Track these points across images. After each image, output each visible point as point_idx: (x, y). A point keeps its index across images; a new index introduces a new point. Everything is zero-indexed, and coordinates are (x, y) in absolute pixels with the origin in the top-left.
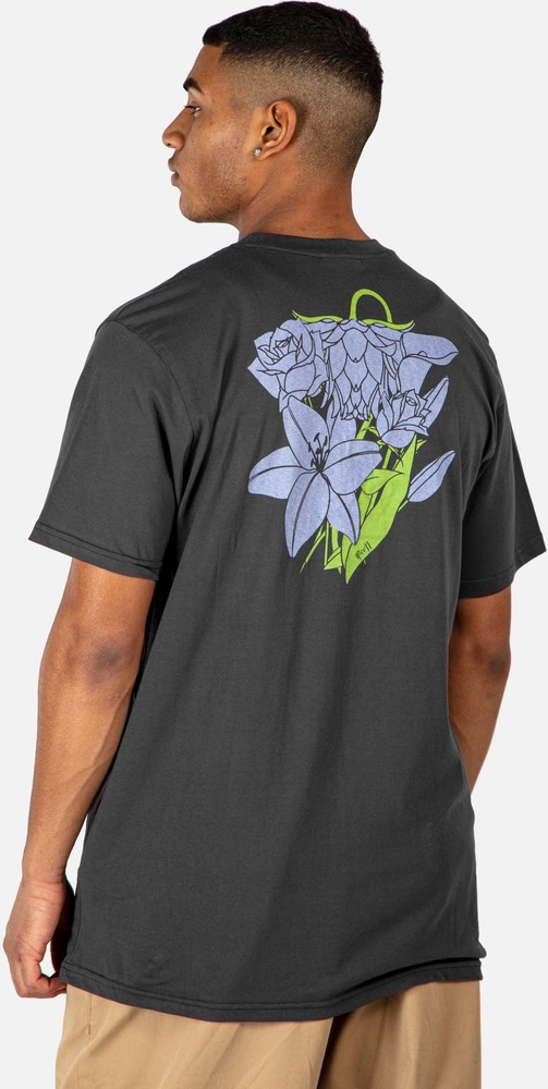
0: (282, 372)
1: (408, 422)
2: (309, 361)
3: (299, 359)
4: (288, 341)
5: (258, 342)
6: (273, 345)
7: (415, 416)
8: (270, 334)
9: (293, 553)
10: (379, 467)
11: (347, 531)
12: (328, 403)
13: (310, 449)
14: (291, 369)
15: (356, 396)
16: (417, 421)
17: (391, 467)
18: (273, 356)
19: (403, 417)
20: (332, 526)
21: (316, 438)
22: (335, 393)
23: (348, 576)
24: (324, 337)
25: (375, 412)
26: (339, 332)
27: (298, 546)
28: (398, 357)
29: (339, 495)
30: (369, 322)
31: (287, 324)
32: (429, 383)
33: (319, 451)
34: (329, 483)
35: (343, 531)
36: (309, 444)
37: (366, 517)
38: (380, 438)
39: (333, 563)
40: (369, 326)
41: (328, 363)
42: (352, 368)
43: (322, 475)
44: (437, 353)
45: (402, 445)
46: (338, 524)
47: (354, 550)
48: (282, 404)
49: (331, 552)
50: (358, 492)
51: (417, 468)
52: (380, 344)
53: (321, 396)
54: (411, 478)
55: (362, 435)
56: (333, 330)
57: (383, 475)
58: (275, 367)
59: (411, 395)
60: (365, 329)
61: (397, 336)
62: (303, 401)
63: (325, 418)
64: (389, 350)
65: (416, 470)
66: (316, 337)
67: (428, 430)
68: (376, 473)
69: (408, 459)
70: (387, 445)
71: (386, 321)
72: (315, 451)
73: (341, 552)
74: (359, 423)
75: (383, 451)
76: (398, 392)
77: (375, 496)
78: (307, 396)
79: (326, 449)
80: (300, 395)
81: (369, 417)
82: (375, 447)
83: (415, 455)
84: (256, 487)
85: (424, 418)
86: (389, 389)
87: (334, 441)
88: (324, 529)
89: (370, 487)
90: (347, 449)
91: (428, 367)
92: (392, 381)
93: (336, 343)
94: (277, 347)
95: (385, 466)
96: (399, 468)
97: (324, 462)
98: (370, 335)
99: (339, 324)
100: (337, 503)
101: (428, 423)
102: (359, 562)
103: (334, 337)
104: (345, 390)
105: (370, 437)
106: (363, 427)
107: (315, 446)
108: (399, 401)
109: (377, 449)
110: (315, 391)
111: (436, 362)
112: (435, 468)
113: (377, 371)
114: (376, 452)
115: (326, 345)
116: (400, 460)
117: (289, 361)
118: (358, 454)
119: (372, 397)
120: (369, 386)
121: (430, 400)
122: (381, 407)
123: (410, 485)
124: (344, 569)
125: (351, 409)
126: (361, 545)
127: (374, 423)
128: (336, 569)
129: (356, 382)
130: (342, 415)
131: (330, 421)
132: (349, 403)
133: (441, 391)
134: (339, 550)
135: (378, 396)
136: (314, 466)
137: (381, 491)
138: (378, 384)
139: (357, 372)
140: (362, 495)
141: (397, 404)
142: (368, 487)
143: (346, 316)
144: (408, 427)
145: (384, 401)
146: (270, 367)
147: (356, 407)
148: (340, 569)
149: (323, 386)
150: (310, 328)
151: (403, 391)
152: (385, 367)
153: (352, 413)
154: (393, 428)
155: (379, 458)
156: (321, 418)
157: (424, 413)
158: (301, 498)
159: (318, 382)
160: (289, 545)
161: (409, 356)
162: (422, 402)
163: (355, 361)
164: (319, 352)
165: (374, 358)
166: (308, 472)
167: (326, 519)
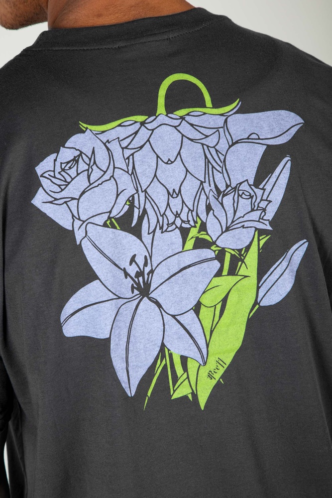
0: (73, 199)
1: (245, 218)
2: (106, 177)
3: (92, 179)
4: (76, 160)
5: (39, 170)
6: (58, 169)
7: (253, 210)
8: (53, 156)
9: (131, 391)
10: (219, 274)
11: (191, 352)
12: (141, 219)
13: (127, 275)
14: (83, 193)
15: (176, 204)
16: (256, 215)
17: (233, 271)
18: (59, 182)
19: (238, 214)
20: (172, 351)
21: (133, 260)
22: (148, 206)
23: (203, 401)
24: (124, 144)
25: (203, 216)
26: (144, 134)
27: (135, 383)
28: (223, 146)
29: (174, 316)
30: (182, 112)
31: (76, 141)
32: (265, 169)
33: (140, 274)
34: (159, 306)
35: (185, 354)
36: (124, 270)
37: (212, 332)
38: (214, 243)
39: (181, 391)
40: (182, 118)
41: (133, 173)
42: (165, 172)
43: (150, 299)
44: (272, 130)
45: (242, 245)
46: (179, 347)
47: (204, 371)
48: (79, 235)
49: (175, 379)
50: (197, 308)
51: (263, 269)
52: (198, 136)
53: (130, 213)
54: (259, 279)
55: (190, 244)
56: (136, 133)
57: (226, 281)
58: (63, 194)
59: (245, 187)
60: (177, 123)
61: (220, 121)
62: (105, 225)
63: (139, 237)
64: (211, 141)
65: (262, 271)
66: (115, 147)
67: (271, 223)
68: (217, 281)
69: (252, 259)
70: (223, 249)
71: (204, 106)
72: (133, 275)
73: (188, 378)
74: (185, 233)
75: (220, 256)
76: (227, 186)
77: (219, 307)
78: (109, 218)
79: (147, 270)
80: (101, 220)
81: (196, 222)
82: (208, 253)
83: (259, 255)
84: (72, 329)
85: (264, 210)
86: (216, 186)
87: (156, 260)
88: (163, 356)
89: (211, 299)
90: (174, 264)
91: (261, 150)
92: (218, 177)
93: (141, 147)
94: (63, 170)
95: (225, 272)
96: (243, 271)
97: (148, 285)
98: (185, 128)
99: (143, 124)
100: (173, 327)
101: (270, 215)
102: (214, 382)
103: (137, 142)
104: (160, 197)
105: (200, 244)
106: (190, 236)
107: (132, 270)
108: (230, 197)
109: (213, 255)
110: (120, 209)
111: (271, 142)
112: (285, 264)
113: (199, 168)
114: (211, 259)
115: (128, 153)
116: (243, 261)
117: (81, 182)
118: (189, 266)
119: (197, 198)
120: (190, 189)
121: (268, 188)
122: (209, 208)
123: (258, 288)
124: (195, 396)
125: (171, 218)
126: (212, 364)
127: (203, 227)
128: (186, 397)
129: (173, 185)
130: (161, 228)
131: (147, 238)
132: (168, 213)
133: (283, 173)
134: (185, 376)
135: (203, 197)
136: (136, 292)
137: (224, 301)
138: (202, 183)
139: (172, 176)
140: (203, 310)
141: (228, 201)
142: (207, 300)
143: (151, 111)
144: (246, 224)
145: (213, 201)
146: (57, 196)
147: (177, 215)
148: (190, 396)
149: (131, 201)
150: (104, 138)
151: (233, 185)
152: (207, 162)
153: (174, 223)
154: (228, 229)
155: (216, 264)
156: (135, 238)
157: (263, 204)
158: (126, 331)
159: (123, 199)
160: (125, 385)
161: (237, 142)
162: (259, 192)
163: (169, 162)
164: (120, 163)
165: (194, 156)
166: (130, 300)
167: (163, 346)
